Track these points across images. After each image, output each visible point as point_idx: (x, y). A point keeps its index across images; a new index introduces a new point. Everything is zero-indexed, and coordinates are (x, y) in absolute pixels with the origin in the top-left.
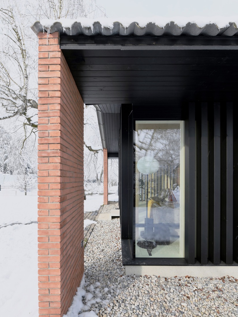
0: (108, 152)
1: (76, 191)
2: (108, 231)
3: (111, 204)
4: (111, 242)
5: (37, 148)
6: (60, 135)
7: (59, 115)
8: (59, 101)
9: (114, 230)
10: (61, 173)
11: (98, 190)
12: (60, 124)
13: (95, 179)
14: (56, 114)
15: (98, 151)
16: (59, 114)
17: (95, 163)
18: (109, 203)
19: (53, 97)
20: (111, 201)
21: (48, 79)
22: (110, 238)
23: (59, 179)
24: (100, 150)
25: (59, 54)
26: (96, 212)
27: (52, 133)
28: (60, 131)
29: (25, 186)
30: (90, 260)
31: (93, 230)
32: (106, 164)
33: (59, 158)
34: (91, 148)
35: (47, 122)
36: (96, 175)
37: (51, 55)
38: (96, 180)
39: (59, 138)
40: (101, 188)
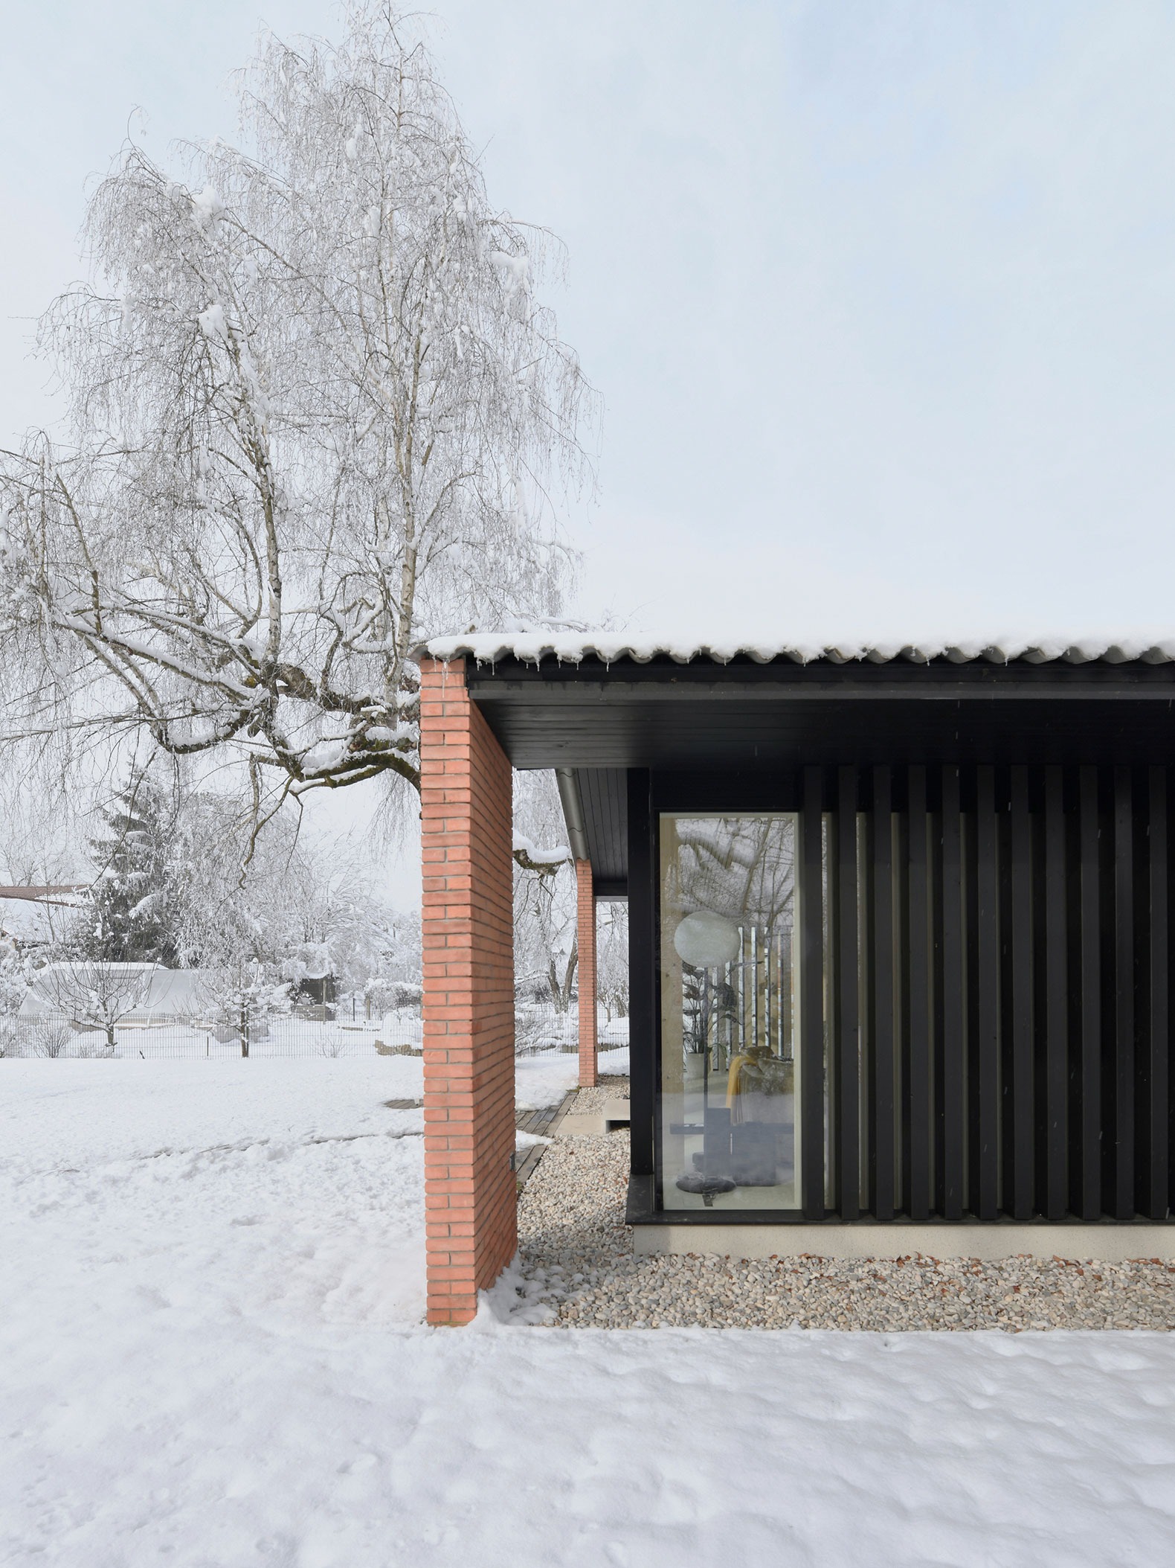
0: (593, 875)
1: (498, 1014)
2: (590, 1164)
3: (610, 1083)
4: (600, 1190)
5: (420, 916)
6: (470, 887)
7: (468, 843)
8: (467, 811)
9: (612, 1162)
10: (473, 970)
11: (559, 1033)
12: (470, 861)
13: (545, 982)
14: (460, 841)
15: (556, 868)
16: (467, 841)
17: (543, 916)
18: (601, 1080)
19: (454, 803)
20: (609, 1073)
21: (442, 762)
22: (597, 1181)
23: (468, 984)
24: (563, 862)
25: (466, 709)
26: (549, 1109)
27: (453, 883)
28: (470, 878)
29: (243, 1016)
30: (533, 1229)
31: (539, 1162)
32: (589, 926)
33: (469, 936)
34: (527, 858)
35: (441, 858)
36: (547, 968)
37: (449, 709)
38: (549, 987)
39: (469, 892)
40: (568, 1022)
